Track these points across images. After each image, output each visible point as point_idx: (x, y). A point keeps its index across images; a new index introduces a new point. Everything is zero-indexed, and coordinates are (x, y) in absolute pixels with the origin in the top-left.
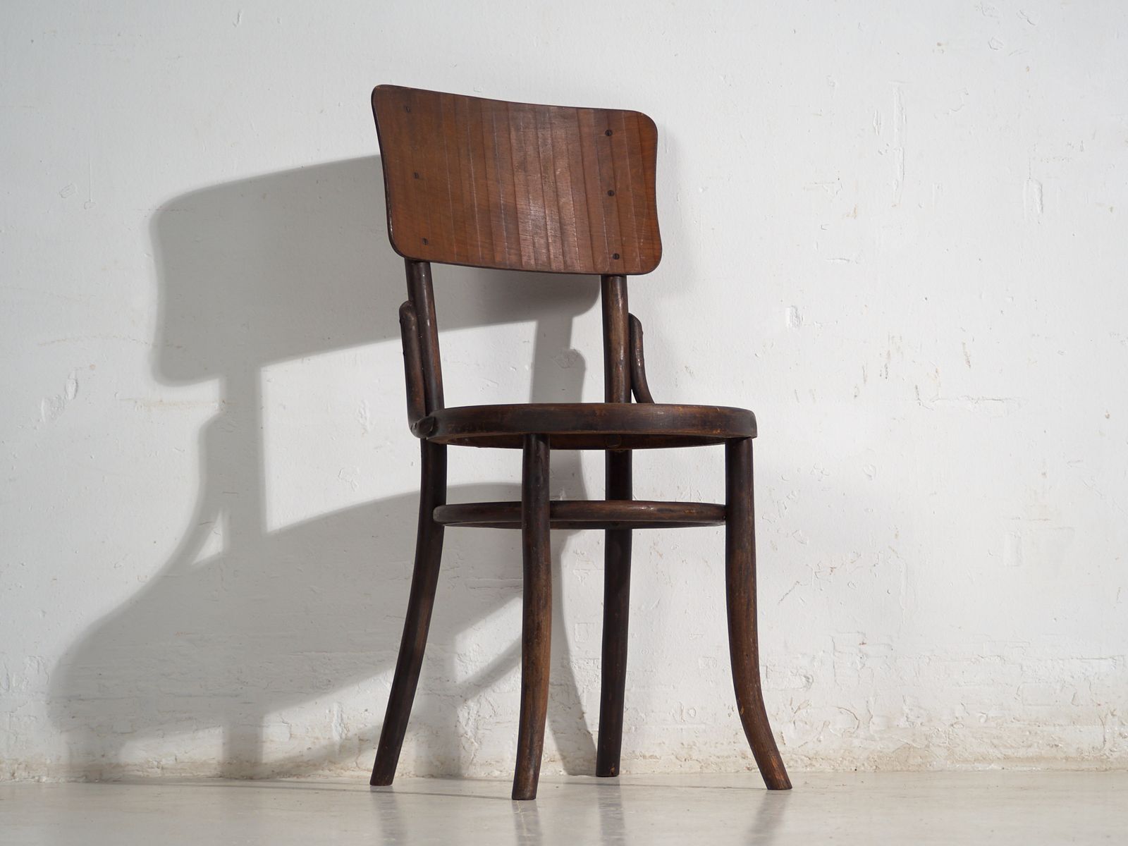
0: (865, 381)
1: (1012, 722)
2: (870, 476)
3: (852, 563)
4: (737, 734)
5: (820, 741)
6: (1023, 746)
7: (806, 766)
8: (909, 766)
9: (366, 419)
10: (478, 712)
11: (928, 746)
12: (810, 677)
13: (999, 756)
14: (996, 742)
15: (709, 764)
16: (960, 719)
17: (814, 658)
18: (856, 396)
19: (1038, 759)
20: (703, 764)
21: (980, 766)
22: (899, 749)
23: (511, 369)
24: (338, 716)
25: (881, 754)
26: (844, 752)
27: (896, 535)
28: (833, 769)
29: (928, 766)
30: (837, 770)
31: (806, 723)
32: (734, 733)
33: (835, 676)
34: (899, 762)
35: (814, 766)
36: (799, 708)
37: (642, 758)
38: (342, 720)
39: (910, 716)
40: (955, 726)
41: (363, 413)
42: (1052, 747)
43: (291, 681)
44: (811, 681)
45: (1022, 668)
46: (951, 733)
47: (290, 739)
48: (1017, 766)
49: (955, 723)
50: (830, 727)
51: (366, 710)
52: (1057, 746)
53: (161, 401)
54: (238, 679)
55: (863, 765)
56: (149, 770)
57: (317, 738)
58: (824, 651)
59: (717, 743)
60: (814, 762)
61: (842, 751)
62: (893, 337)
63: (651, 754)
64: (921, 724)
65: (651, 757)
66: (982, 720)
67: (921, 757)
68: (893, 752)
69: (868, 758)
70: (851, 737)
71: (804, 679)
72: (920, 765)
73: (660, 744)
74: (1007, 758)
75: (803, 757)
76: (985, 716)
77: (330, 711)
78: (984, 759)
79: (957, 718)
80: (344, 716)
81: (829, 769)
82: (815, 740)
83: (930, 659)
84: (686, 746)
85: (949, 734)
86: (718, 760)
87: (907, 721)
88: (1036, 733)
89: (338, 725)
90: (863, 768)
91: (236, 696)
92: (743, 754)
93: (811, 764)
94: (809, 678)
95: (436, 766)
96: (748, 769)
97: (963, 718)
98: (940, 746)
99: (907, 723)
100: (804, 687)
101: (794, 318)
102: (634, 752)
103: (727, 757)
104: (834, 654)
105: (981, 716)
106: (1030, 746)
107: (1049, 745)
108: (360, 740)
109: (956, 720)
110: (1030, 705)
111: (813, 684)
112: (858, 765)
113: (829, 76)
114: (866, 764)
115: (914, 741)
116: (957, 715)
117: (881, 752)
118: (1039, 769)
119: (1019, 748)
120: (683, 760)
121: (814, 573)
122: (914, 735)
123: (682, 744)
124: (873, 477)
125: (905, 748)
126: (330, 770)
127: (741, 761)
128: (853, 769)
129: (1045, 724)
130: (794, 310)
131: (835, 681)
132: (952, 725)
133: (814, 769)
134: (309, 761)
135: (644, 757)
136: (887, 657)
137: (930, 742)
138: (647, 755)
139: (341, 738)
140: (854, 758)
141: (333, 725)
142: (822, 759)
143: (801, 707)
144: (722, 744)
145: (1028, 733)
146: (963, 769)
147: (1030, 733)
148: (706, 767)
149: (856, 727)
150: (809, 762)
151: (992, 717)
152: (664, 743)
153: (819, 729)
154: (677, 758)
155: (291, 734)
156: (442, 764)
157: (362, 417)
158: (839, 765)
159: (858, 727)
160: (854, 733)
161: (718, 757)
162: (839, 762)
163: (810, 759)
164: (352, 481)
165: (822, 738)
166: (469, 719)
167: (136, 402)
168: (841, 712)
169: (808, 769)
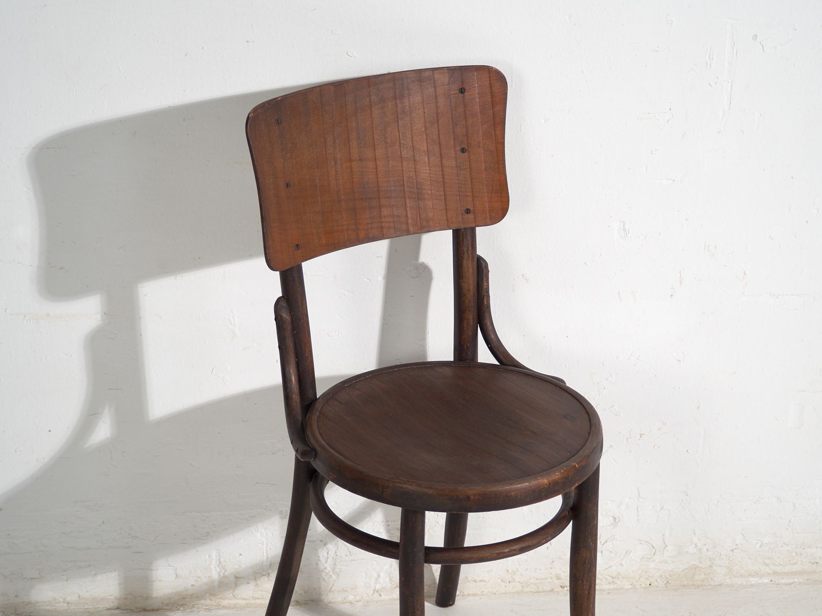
0: (681, 283)
1: (782, 546)
2: (680, 361)
3: (659, 430)
4: (553, 562)
5: (622, 565)
6: (790, 564)
7: (610, 583)
8: (694, 581)
9: (235, 325)
10: (336, 552)
11: (711, 566)
12: (617, 518)
13: (769, 571)
14: (767, 561)
15: (529, 585)
16: (740, 546)
17: (621, 503)
18: (672, 296)
19: (801, 573)
20: (524, 584)
21: (753, 580)
22: (687, 569)
23: (366, 279)
24: (216, 560)
25: (672, 573)
26: (642, 572)
27: (698, 407)
28: (632, 584)
29: (710, 580)
30: (634, 586)
31: (611, 552)
33: (638, 516)
34: (686, 578)
35: (616, 583)
36: (606, 542)
37: (473, 582)
38: (220, 562)
39: (698, 544)
40: (735, 551)
41: (232, 320)
42: (813, 564)
43: (175, 535)
44: (617, 520)
45: (794, 506)
46: (731, 556)
47: (176, 578)
48: (783, 578)
49: (735, 549)
50: (631, 554)
51: (241, 555)
52: (817, 563)
53: (48, 315)
54: (129, 535)
55: (657, 581)
56: (56, 605)
57: (199, 577)
58: (630, 498)
59: (536, 569)
60: (616, 581)
61: (640, 572)
62: (709, 246)
63: (481, 579)
64: (707, 550)
65: (481, 581)
66: (758, 546)
67: (705, 574)
68: (682, 571)
69: (661, 576)
70: (648, 561)
71: (612, 518)
72: (704, 581)
73: (489, 571)
74: (775, 573)
75: (607, 577)
76: (760, 542)
77: (209, 556)
78: (756, 574)
79: (737, 545)
80: (222, 560)
81: (627, 586)
82: (618, 564)
83: (718, 501)
84: (510, 571)
85: (729, 557)
87: (696, 547)
88: (801, 554)
89: (217, 567)
90: (656, 583)
91: (128, 548)
92: (558, 576)
93: (613, 582)
95: (301, 594)
97: (741, 545)
98: (721, 566)
99: (695, 549)
100: (612, 524)
101: (621, 230)
102: (467, 578)
103: (544, 579)
104: (638, 500)
105: (757, 543)
106: (795, 564)
107: (811, 562)
108: (236, 577)
109: (736, 547)
110: (799, 533)
111: (619, 523)
112: (653, 581)
113: (668, 15)
114: (659, 581)
115: (700, 562)
116: (737, 543)
117: (672, 571)
118: (801, 581)
119: (786, 565)
120: (508, 582)
121: (625, 438)
122: (700, 558)
123: (508, 571)
124: (681, 362)
125: (692, 568)
126: (211, 600)
127: (556, 581)
128: (648, 584)
129: (809, 547)
130: (622, 224)
131: (638, 520)
132: (733, 551)
134: (193, 594)
135: (475, 581)
136: (682, 501)
137: (713, 563)
138: (478, 579)
139: (219, 575)
140: (649, 576)
141: (212, 567)
142: (623, 578)
143: (608, 540)
144: (541, 569)
145: (794, 554)
146: (739, 583)
147: (796, 554)
148: (526, 587)
150: (612, 580)
151: (766, 543)
152: (492, 570)
153: (622, 556)
154: (502, 580)
155: (177, 575)
156: (306, 592)
157: (231, 324)
158: (637, 582)
159: (654, 554)
160: (651, 558)
161: (537, 579)
162: (637, 579)
163: (613, 578)
164: (224, 376)
165: (624, 563)
166: (328, 558)
167: (25, 316)
168: (641, 543)
169: (612, 586)
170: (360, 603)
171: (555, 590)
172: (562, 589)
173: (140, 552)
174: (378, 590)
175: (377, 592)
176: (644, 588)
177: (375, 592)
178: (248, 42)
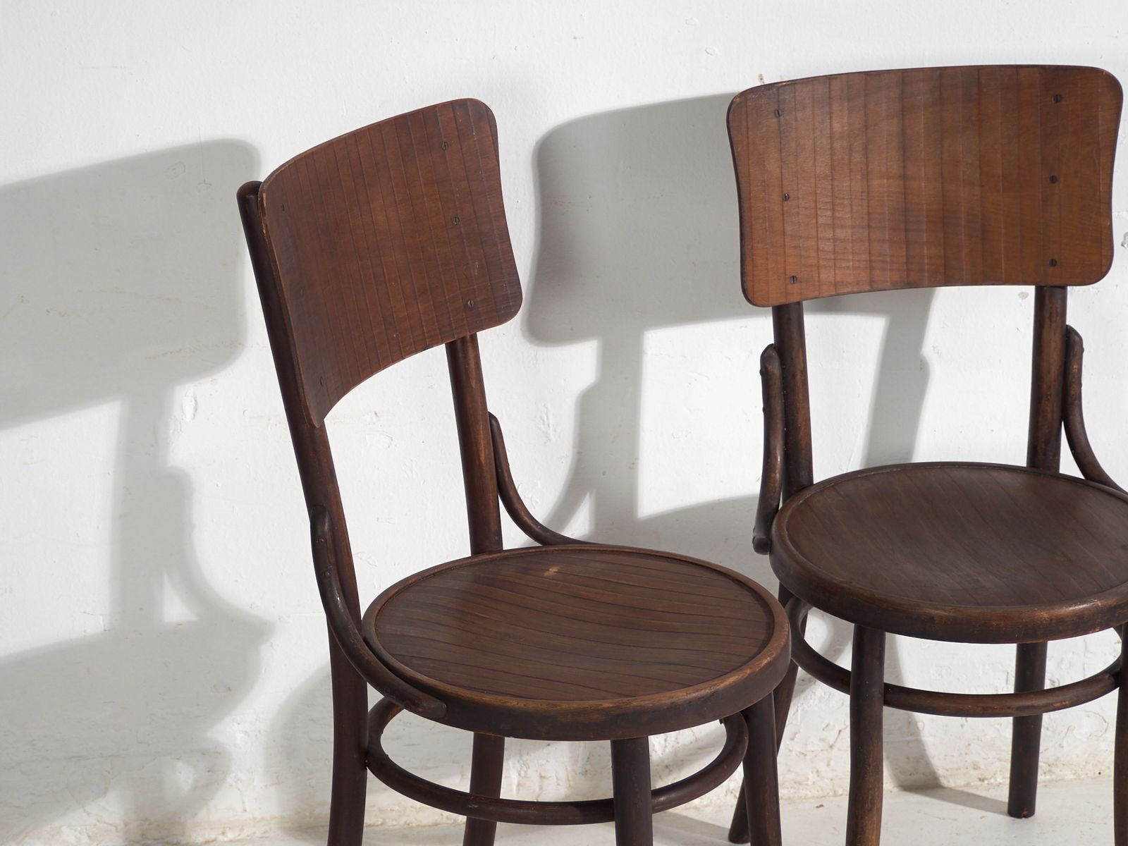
4: (969, 745)
5: (1063, 747)
7: (1045, 773)
9: (549, 425)
10: (676, 739)
12: (1056, 681)
17: (1062, 660)
26: (1089, 757)
28: (1074, 774)
30: (1079, 776)
32: (967, 743)
35: (1054, 773)
41: (545, 420)
50: (1074, 732)
58: (1073, 653)
59: (946, 756)
60: (1054, 769)
61: (1086, 756)
70: (1097, 740)
81: (1069, 776)
82: (1057, 746)
86: (947, 772)
91: (398, 739)
92: (975, 765)
93: (1050, 771)
94: (1054, 682)
96: (980, 779)
103: (957, 770)
104: (1085, 655)
112: (1103, 768)
123: (908, 758)
127: (972, 772)
128: (1097, 773)
133: (1053, 776)
140: (1099, 762)
142: (1064, 765)
144: (952, 756)
149: (1104, 730)
150: (1048, 768)
153: (1062, 735)
157: (544, 424)
158: (1082, 770)
159: (1106, 730)
160: (1102, 735)
161: (947, 770)
162: (1082, 767)
163: (1049, 765)
164: (532, 497)
165: (1064, 744)
166: (666, 746)
167: (269, 420)
168: (1088, 716)
169: (1048, 777)
170: (709, 809)
171: (972, 784)
172: (980, 783)
173: (413, 745)
174: (733, 790)
175: (732, 793)
176: (1092, 778)
177: (729, 794)
178: (575, 38)
